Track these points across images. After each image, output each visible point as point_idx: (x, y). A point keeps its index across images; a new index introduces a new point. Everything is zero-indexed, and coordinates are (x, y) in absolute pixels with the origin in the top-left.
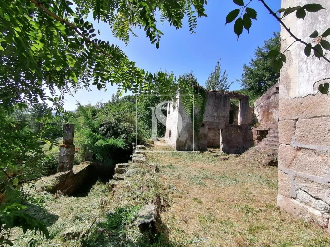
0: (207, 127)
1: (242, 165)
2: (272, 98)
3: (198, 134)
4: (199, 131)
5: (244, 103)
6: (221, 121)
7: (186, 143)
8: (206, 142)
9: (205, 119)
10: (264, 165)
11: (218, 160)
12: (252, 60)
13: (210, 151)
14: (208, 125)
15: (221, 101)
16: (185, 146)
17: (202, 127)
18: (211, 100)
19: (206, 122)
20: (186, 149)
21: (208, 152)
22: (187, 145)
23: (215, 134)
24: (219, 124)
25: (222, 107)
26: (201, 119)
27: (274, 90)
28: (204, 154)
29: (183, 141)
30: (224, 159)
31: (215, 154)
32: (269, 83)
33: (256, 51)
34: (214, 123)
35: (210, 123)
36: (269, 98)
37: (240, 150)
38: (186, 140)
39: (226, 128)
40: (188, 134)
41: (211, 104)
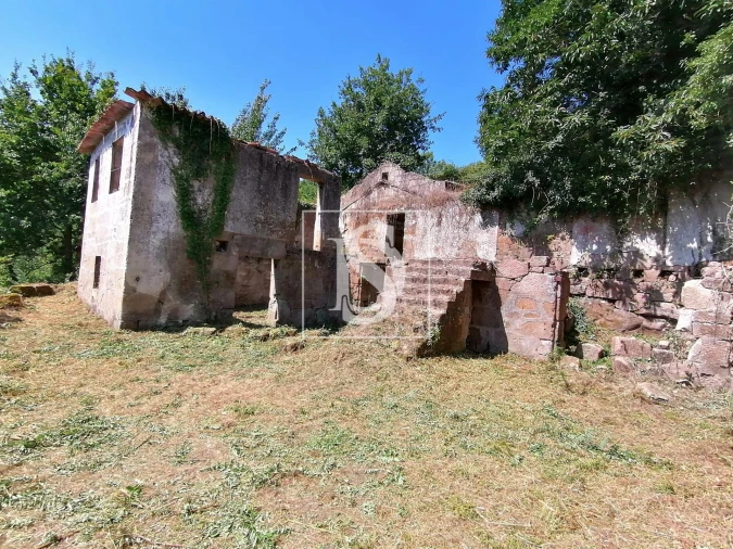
0: (235, 252)
1: (352, 365)
2: (375, 194)
3: (207, 272)
4: (210, 263)
5: (331, 193)
6: (274, 237)
7: (160, 302)
8: (231, 295)
9: (229, 227)
10: (408, 359)
11: (275, 352)
12: (334, 105)
13: (245, 324)
14: (238, 245)
15: (276, 178)
16: (157, 312)
17: (218, 249)
18: (250, 172)
19: (233, 235)
20: (163, 320)
21: (238, 327)
22: (166, 307)
23: (249, 272)
24: (269, 243)
25: (279, 196)
26: (218, 225)
27: (379, 178)
28: (225, 334)
29: (151, 297)
30: (295, 348)
31: (261, 333)
32: (366, 162)
33: (342, 86)
34: (255, 239)
35: (245, 238)
36: (368, 193)
37: (318, 312)
38: (163, 293)
39: (287, 257)
40: (172, 270)
41: (249, 183)
